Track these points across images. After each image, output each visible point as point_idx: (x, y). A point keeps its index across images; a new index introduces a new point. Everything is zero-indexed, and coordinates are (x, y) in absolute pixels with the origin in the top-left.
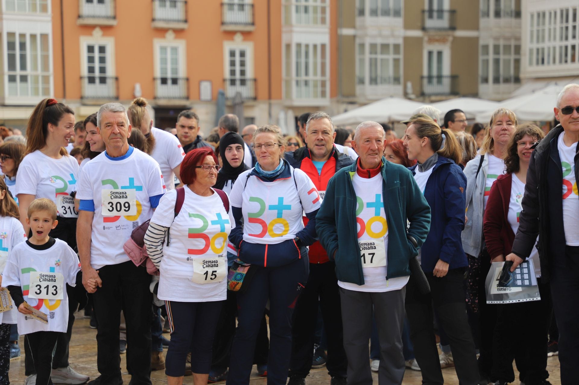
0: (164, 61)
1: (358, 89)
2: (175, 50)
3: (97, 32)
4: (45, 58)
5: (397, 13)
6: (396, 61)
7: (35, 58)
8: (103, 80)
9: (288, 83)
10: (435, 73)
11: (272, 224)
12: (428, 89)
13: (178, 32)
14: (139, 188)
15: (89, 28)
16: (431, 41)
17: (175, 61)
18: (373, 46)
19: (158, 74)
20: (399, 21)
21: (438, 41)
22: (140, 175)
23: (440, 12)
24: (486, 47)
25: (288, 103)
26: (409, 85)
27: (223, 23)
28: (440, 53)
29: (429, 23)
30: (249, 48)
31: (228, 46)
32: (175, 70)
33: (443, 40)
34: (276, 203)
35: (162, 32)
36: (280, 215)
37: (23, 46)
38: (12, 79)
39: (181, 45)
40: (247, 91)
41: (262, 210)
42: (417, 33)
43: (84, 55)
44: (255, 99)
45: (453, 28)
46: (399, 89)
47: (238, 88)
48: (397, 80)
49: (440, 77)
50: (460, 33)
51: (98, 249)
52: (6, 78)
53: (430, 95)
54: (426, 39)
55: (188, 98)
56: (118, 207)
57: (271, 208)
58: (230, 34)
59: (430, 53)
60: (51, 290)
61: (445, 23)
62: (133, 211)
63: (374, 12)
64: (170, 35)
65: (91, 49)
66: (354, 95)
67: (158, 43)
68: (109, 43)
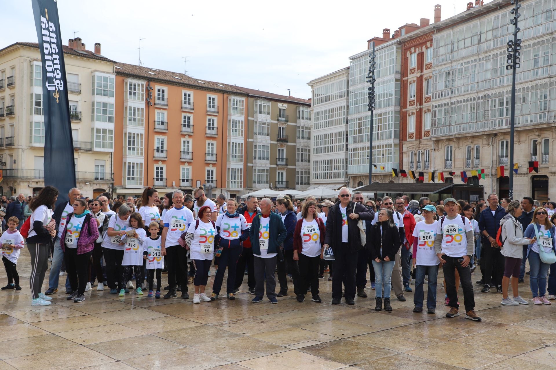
0: (184, 173)
1: (253, 185)
2: (188, 169)
3: (160, 163)
4: (141, 172)
5: (267, 159)
6: (267, 175)
7: (137, 171)
8: (161, 180)
9: (228, 182)
10: (280, 180)
11: (232, 233)
12: (278, 186)
13: (189, 163)
14: (185, 220)
15: (157, 161)
16: (279, 169)
17: (188, 173)
18: (259, 170)
19: (181, 178)
20: (268, 162)
21: (281, 169)
22: (186, 215)
23: (283, 159)
24: (298, 172)
25: (228, 189)
26: (271, 184)
27: (205, 160)
28: (282, 173)
29: (279, 163)
30: (214, 169)
31: (207, 168)
32: (187, 177)
33: (283, 169)
34: (234, 225)
35: (183, 163)
36: (235, 230)
37: (133, 167)
38: (129, 179)
39: (190, 168)
40: (213, 185)
41: (229, 227)
42: (274, 166)
43: (155, 170)
44: (216, 187)
45: (287, 165)
46: (268, 185)
47: (210, 183)
48: (267, 182)
49: (282, 182)
50: (289, 167)
51: (169, 240)
52: (127, 178)
53: (279, 188)
54: (277, 168)
55: (192, 187)
56: (177, 225)
57: (232, 227)
58: (208, 164)
59: (279, 173)
60: (158, 254)
61: (284, 163)
62: (182, 227)
63: (259, 158)
64: (186, 164)
65: (157, 168)
66: (252, 187)
67: (182, 167)
68: (164, 167)
